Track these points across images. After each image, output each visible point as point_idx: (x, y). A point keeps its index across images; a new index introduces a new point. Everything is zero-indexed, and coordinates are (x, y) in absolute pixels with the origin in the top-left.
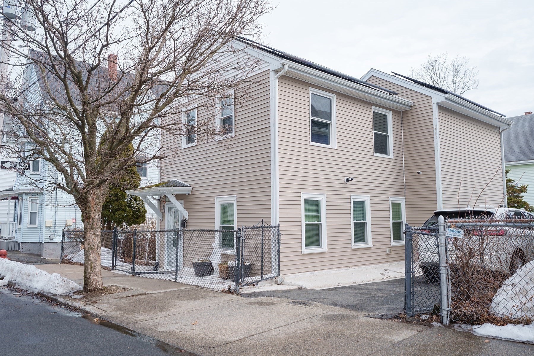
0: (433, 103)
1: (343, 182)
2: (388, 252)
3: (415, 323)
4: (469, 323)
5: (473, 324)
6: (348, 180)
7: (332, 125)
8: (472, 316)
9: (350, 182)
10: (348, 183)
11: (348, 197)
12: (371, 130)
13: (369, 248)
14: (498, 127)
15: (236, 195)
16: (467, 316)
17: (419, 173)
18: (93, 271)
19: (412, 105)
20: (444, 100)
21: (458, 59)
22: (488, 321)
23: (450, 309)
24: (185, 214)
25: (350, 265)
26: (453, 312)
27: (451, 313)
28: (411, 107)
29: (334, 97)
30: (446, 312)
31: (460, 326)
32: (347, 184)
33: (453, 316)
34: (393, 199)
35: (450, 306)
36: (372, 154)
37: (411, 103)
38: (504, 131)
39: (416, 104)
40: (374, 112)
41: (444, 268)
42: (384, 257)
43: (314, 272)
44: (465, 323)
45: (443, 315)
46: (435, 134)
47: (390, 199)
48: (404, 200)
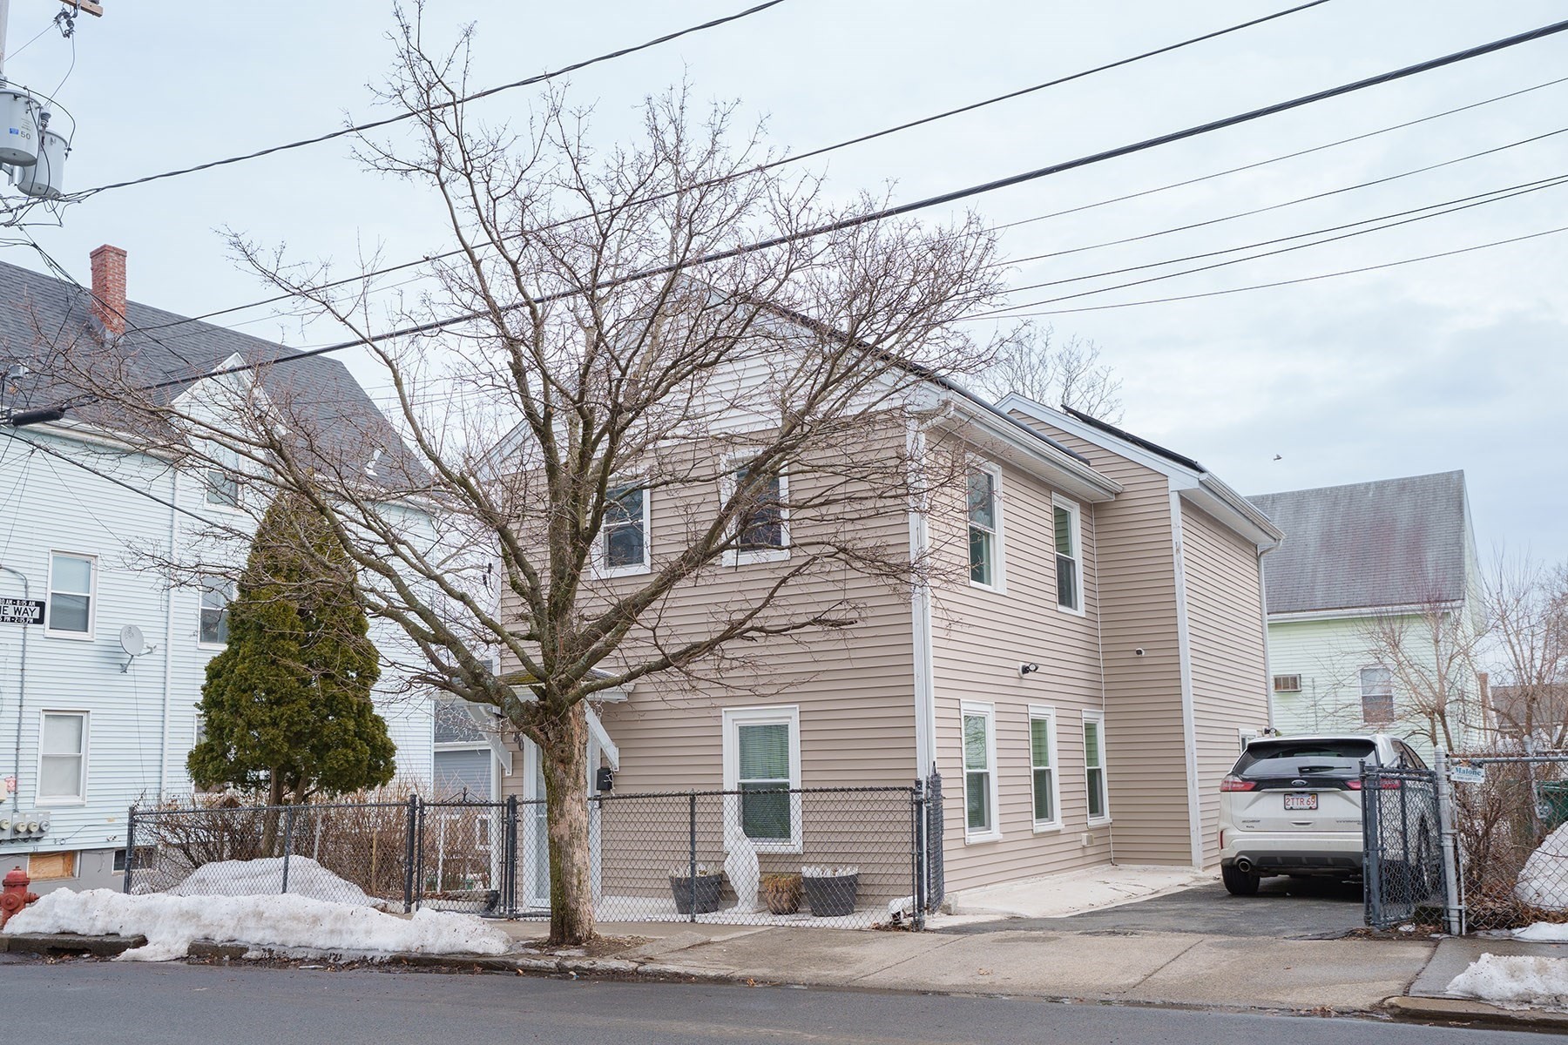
0: (1170, 489)
1: (1015, 674)
2: (1085, 843)
3: (1398, 939)
4: (1502, 926)
5: (1509, 928)
6: (1026, 670)
7: (997, 538)
8: (1506, 915)
9: (1029, 675)
10: (1026, 676)
11: (1024, 709)
12: (1051, 549)
13: (1057, 833)
14: (1253, 544)
15: (797, 706)
16: (1496, 915)
17: (1139, 652)
18: (581, 891)
19: (1119, 489)
20: (1197, 485)
21: (1075, 345)
22: (1537, 918)
23: (1464, 906)
24: (613, 754)
25: (1032, 871)
26: (1470, 912)
27: (1468, 914)
28: (1117, 494)
29: (997, 471)
30: (1457, 914)
31: (1488, 934)
32: (1021, 678)
33: (1472, 918)
34: (1088, 714)
35: (1463, 902)
36: (1053, 606)
37: (1118, 485)
38: (1265, 554)
39: (1128, 489)
40: (1056, 509)
41: (1449, 837)
42: (1079, 854)
43: (983, 888)
44: (1496, 928)
45: (1452, 919)
46: (1175, 564)
47: (1084, 715)
48: (1102, 718)
